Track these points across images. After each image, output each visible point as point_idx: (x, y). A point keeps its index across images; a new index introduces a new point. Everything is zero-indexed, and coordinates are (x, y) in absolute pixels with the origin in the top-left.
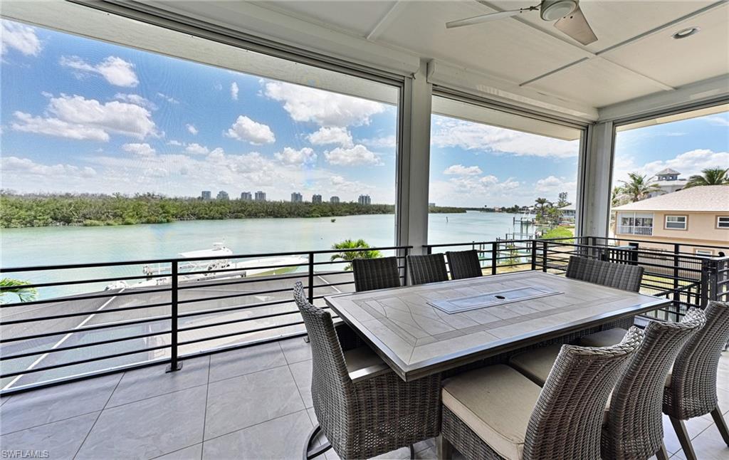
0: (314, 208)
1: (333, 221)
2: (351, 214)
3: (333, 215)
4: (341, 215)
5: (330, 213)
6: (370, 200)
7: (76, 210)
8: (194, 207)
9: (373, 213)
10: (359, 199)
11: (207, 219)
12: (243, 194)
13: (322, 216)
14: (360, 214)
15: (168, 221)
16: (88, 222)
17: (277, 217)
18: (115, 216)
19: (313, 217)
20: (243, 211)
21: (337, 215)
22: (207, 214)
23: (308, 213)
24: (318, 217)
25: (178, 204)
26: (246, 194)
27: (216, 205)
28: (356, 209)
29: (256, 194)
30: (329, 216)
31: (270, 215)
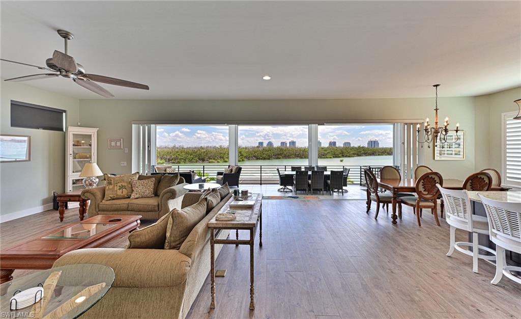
0: (328, 151)
1: (342, 161)
2: (358, 155)
3: (343, 156)
4: (349, 157)
5: (340, 155)
6: (378, 144)
7: (207, 154)
8: (255, 152)
9: (379, 155)
10: (368, 144)
11: (262, 159)
12: (282, 143)
13: (334, 157)
14: (366, 156)
15: (243, 160)
16: (211, 160)
17: (302, 158)
18: (221, 157)
19: (327, 158)
20: (281, 154)
21: (346, 156)
22: (261, 156)
23: (323, 155)
24: (330, 158)
25: (247, 150)
26: (284, 142)
27: (266, 151)
28: (363, 152)
29: (290, 142)
30: (339, 157)
31: (298, 157)
